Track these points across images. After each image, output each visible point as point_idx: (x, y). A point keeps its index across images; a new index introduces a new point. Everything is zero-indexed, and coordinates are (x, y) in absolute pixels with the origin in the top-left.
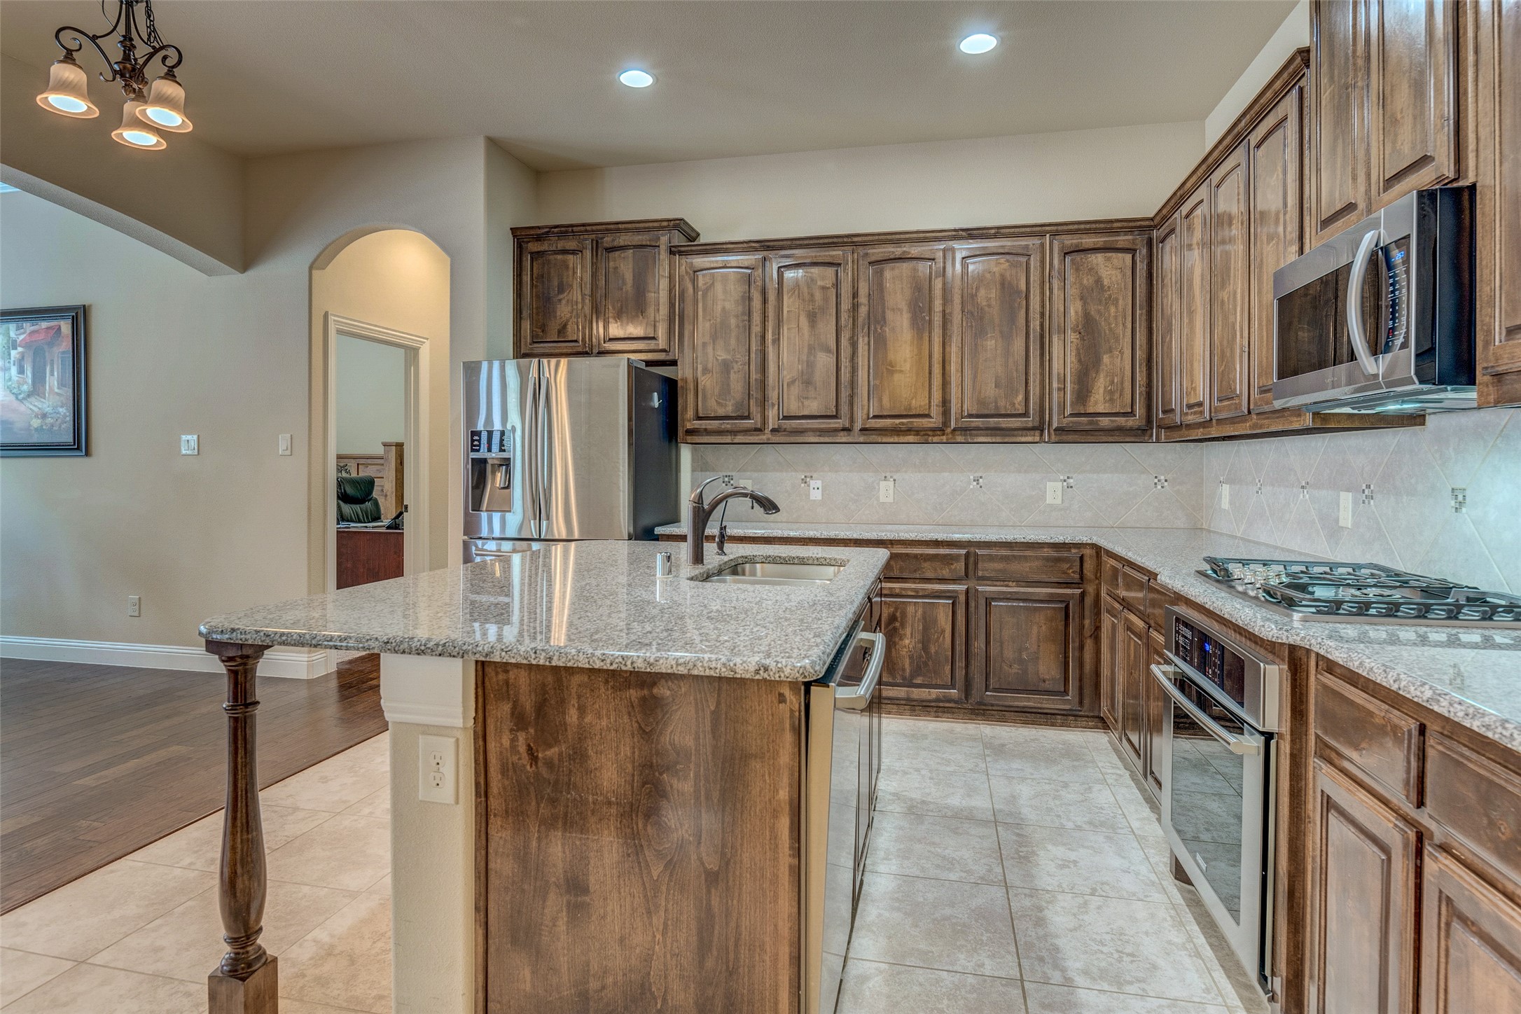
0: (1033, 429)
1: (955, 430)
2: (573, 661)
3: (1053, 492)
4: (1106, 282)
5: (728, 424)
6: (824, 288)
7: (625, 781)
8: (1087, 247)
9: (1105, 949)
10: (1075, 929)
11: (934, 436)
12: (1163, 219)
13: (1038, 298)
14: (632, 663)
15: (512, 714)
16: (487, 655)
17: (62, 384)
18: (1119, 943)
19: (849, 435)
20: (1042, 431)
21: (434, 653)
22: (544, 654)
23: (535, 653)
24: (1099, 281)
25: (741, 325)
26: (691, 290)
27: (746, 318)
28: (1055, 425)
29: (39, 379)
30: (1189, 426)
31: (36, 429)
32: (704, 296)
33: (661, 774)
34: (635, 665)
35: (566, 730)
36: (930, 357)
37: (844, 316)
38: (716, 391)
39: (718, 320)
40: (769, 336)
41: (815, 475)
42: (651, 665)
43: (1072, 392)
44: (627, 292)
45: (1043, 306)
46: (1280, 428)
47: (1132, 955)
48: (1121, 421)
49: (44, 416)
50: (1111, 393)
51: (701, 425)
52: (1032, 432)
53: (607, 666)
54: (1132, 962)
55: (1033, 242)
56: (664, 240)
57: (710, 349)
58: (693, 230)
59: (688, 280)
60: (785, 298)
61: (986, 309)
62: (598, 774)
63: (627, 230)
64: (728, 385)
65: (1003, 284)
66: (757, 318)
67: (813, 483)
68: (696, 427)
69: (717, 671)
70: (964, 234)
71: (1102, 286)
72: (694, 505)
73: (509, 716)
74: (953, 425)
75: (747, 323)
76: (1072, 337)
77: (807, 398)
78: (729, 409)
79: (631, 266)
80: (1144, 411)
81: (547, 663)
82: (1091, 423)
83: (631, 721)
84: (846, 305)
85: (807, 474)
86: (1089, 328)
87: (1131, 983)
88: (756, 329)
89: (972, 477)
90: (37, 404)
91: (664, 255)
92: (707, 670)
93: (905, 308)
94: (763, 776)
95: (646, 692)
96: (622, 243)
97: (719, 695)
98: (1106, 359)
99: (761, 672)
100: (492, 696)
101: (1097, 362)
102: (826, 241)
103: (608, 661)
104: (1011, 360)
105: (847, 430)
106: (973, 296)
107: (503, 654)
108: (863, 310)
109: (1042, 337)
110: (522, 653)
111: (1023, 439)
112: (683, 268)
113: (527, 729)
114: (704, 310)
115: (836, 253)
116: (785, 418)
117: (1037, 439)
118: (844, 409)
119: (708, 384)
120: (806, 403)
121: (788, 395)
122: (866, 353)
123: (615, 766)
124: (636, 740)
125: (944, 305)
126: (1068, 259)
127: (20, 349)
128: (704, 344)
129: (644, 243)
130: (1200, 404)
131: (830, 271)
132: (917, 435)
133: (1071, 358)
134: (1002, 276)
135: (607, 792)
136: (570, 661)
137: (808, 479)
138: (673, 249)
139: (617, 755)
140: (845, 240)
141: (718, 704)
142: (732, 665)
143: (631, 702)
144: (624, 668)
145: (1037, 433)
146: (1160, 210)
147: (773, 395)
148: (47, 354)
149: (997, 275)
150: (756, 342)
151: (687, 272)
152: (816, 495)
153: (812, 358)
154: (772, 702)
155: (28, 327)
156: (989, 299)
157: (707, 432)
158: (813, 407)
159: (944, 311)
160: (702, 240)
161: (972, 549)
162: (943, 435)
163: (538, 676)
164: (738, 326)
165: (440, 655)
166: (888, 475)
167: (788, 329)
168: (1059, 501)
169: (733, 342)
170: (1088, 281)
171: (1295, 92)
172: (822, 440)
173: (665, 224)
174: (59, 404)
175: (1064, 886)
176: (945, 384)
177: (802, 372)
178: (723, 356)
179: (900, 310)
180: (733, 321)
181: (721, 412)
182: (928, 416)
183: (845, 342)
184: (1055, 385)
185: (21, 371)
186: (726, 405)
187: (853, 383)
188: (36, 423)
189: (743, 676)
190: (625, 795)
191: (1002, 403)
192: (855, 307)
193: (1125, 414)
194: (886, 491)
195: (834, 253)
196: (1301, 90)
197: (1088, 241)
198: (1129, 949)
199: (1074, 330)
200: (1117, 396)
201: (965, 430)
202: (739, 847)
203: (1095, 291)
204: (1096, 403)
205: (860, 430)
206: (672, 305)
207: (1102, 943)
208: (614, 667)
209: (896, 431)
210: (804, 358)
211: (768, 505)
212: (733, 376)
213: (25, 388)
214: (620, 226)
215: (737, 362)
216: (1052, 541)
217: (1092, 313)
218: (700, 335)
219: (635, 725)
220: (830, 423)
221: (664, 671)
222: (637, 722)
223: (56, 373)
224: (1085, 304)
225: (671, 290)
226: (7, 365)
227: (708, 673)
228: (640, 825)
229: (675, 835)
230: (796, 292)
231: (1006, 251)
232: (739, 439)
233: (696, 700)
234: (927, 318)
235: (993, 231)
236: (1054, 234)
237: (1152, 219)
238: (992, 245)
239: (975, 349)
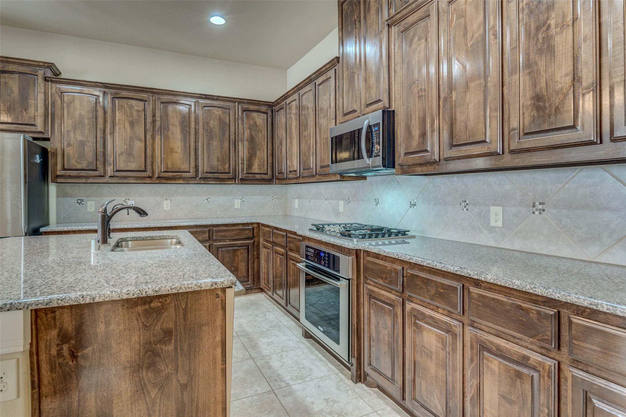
0: (232, 179)
1: (200, 178)
2: (109, 298)
3: (237, 204)
4: (258, 124)
5: (83, 173)
6: (138, 111)
7: (135, 354)
8: (251, 109)
9: (294, 369)
10: (282, 366)
11: (191, 181)
12: (277, 103)
13: (233, 127)
14: (146, 292)
15: (59, 335)
16: (47, 304)
18: (298, 365)
19: (151, 180)
20: (235, 179)
21: (3, 310)
22: (89, 297)
23: (83, 297)
24: (255, 123)
25: (91, 123)
26: (59, 102)
27: (94, 120)
28: (240, 177)
30: (289, 179)
32: (68, 106)
33: (156, 345)
34: (148, 293)
35: (97, 336)
36: (190, 146)
37: (148, 126)
38: (76, 156)
39: (77, 119)
40: (108, 130)
41: (130, 198)
42: (156, 291)
43: (246, 164)
44: (14, 97)
45: (235, 130)
46: (328, 180)
47: (303, 368)
48: (264, 176)
50: (260, 165)
51: (66, 173)
52: (231, 180)
53: (131, 296)
54: (304, 370)
55: (231, 104)
56: (41, 73)
57: (72, 134)
58: (58, 70)
59: (57, 97)
60: (117, 113)
61: (213, 129)
62: (118, 355)
63: (14, 63)
64: (84, 153)
65: (220, 119)
66: (100, 121)
68: (63, 174)
69: (192, 288)
70: (204, 96)
71: (257, 125)
72: (103, 214)
73: (56, 337)
74: (200, 176)
75: (95, 123)
76: (246, 143)
77: (129, 162)
78: (84, 165)
79: (17, 83)
80: (271, 173)
81: (92, 302)
82: (253, 177)
83: (138, 322)
84: (149, 120)
85: (127, 198)
86: (252, 140)
87: (306, 377)
88: (100, 126)
89: (205, 198)
91: (41, 81)
92: (187, 289)
93: (178, 125)
94: (209, 332)
95: (147, 306)
96: (10, 69)
97: (187, 300)
98: (258, 153)
99: (214, 285)
100: (43, 328)
101: (255, 154)
102: (139, 89)
103: (132, 294)
104: (223, 151)
106: (208, 123)
107: (59, 301)
108: (158, 123)
109: (235, 142)
110: (73, 299)
111: (228, 183)
112: (54, 89)
113: (70, 342)
114: (68, 113)
115: (144, 96)
116: (117, 171)
117: (234, 182)
118: (149, 168)
119: (71, 152)
120: (129, 164)
121: (119, 160)
122: (160, 143)
123: (129, 348)
124: (141, 332)
125: (195, 125)
126: (244, 113)
128: (68, 131)
129: (27, 72)
130: (295, 171)
131: (141, 104)
132: (184, 180)
133: (246, 151)
134: (220, 116)
135: (124, 362)
136: (107, 297)
137: (127, 200)
138: (47, 78)
139: (130, 342)
140: (149, 90)
141: (187, 304)
142: (199, 284)
143: (138, 313)
144: (141, 296)
145: (234, 180)
146: (277, 100)
147: (110, 159)
149: (218, 116)
150: (100, 132)
151: (56, 92)
153: (132, 143)
154: (213, 298)
156: (214, 125)
157: (70, 177)
158: (133, 166)
159: (195, 128)
160: (63, 76)
161: (211, 228)
162: (195, 180)
163: (78, 311)
164: (89, 124)
165: (8, 310)
166: (168, 198)
167: (119, 128)
168: (239, 207)
169: (86, 131)
170: (252, 122)
171: (333, 70)
172: (137, 182)
173: (42, 64)
175: (272, 352)
176: (196, 159)
177: (127, 150)
178: (80, 138)
179: (176, 125)
180: (86, 121)
181: (79, 167)
182: (189, 172)
183: (149, 137)
184: (240, 162)
186: (82, 163)
187: (153, 156)
189: (205, 289)
190: (135, 361)
191: (220, 168)
192: (154, 122)
193: (265, 174)
194: (166, 205)
195: (143, 95)
196: (335, 70)
197: (252, 107)
198: (301, 366)
199: (247, 141)
200: (262, 167)
201: (204, 178)
202: (197, 368)
203: (254, 127)
204: (255, 169)
205: (157, 178)
206: (46, 108)
207: (292, 367)
208: (135, 296)
209: (174, 178)
210: (128, 143)
211: (141, 212)
212: (86, 148)
214: (9, 60)
215: (89, 142)
216: (243, 222)
217: (253, 135)
218: (65, 126)
219: (141, 324)
220: (142, 174)
221: (164, 293)
222: (142, 322)
224: (251, 131)
225: (46, 100)
227: (188, 290)
228: (144, 373)
229: (164, 373)
230: (123, 111)
231: (221, 106)
232: (90, 180)
233: (175, 305)
234: (188, 130)
235: (216, 97)
236: (239, 103)
237: (273, 103)
238: (215, 103)
239: (209, 145)
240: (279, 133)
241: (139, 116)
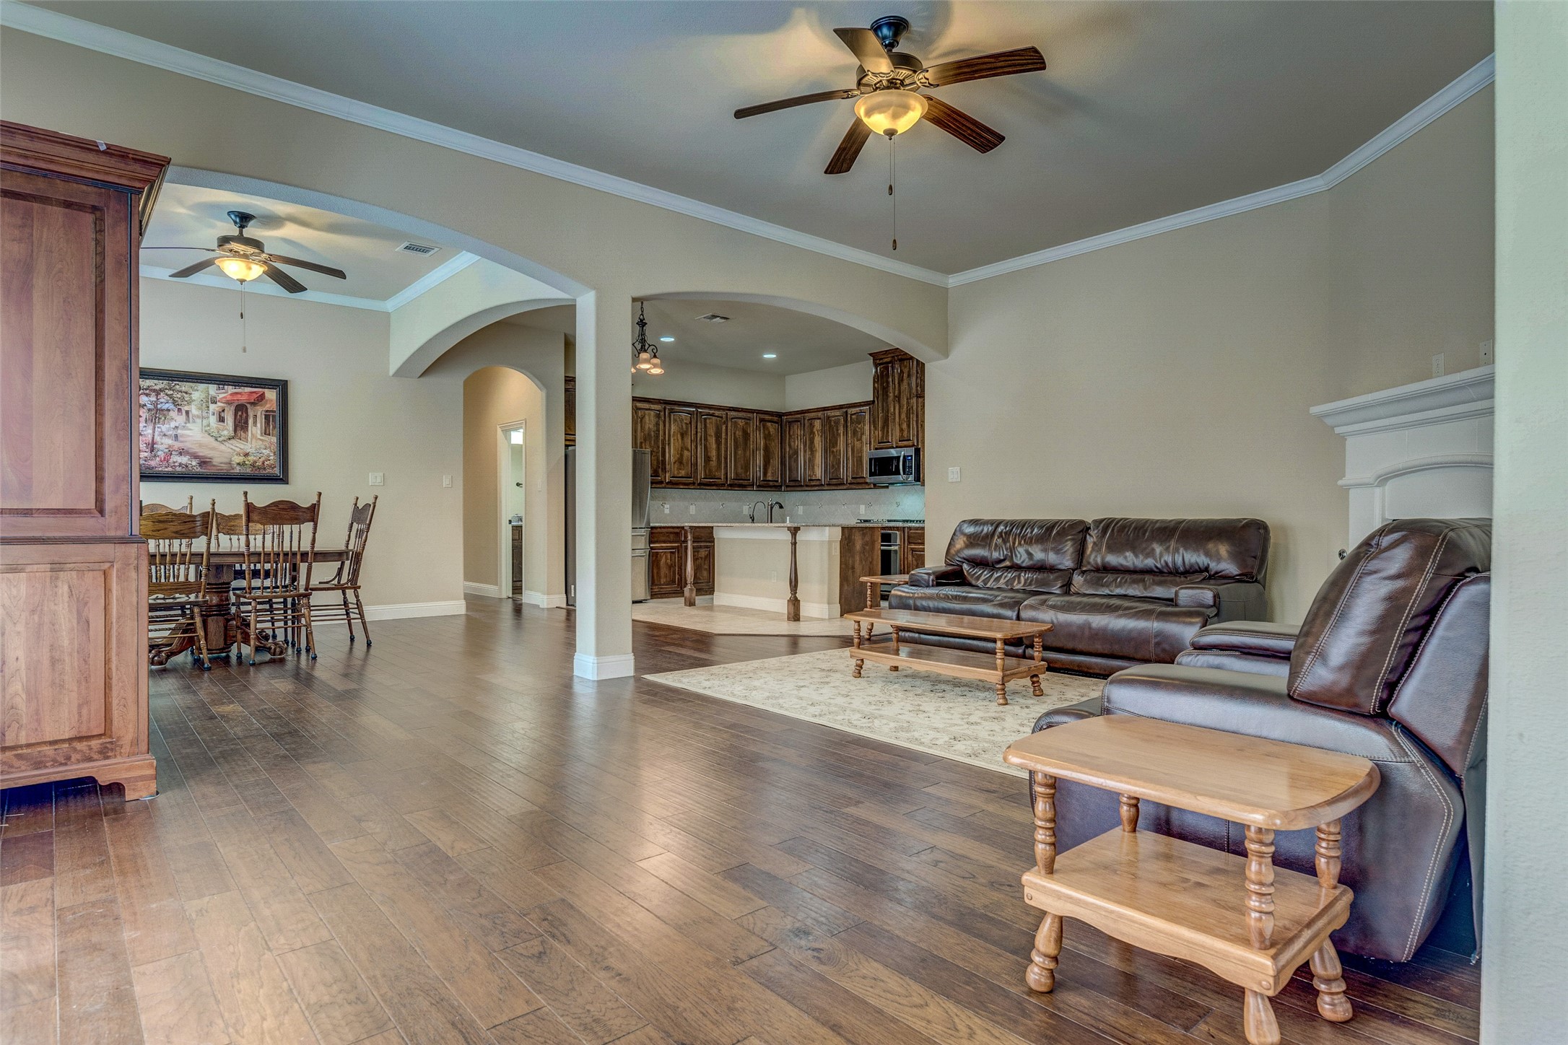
1: (727, 485)
6: (686, 423)
8: (766, 420)
11: (722, 487)
12: (789, 417)
13: (753, 436)
17: (266, 433)
19: (695, 486)
20: (753, 486)
24: (769, 432)
27: (657, 432)
28: (758, 484)
29: (241, 426)
30: (808, 486)
31: (239, 464)
36: (721, 455)
37: (692, 436)
39: (646, 432)
40: (666, 441)
43: (762, 472)
45: (754, 440)
48: (776, 483)
49: (246, 455)
50: (772, 473)
52: (751, 487)
55: (752, 416)
57: (643, 445)
60: (672, 426)
61: (738, 438)
65: (743, 430)
66: (661, 433)
67: (666, 506)
70: (732, 409)
71: (770, 434)
74: (727, 483)
75: (658, 435)
76: (762, 452)
77: (680, 469)
80: (781, 480)
82: (767, 484)
84: (694, 431)
86: (766, 449)
88: (661, 438)
89: (721, 504)
90: (238, 445)
93: (713, 435)
98: (771, 461)
101: (769, 462)
102: (689, 404)
104: (745, 459)
105: (694, 484)
106: (735, 433)
108: (699, 434)
109: (754, 451)
111: (749, 489)
114: (641, 427)
116: (672, 477)
117: (753, 489)
118: (693, 475)
120: (680, 471)
121: (673, 467)
122: (700, 452)
125: (725, 435)
126: (761, 423)
127: (219, 404)
128: (641, 443)
130: (818, 480)
131: (688, 417)
132: (717, 486)
133: (762, 460)
134: (743, 427)
137: (664, 504)
140: (695, 405)
146: (791, 414)
147: (667, 467)
148: (249, 410)
149: (741, 426)
150: (662, 443)
152: (667, 511)
153: (682, 452)
155: (230, 389)
156: (739, 435)
158: (683, 473)
159: (726, 438)
162: (724, 487)
164: (654, 436)
167: (674, 439)
169: (652, 442)
170: (766, 432)
171: (868, 407)
172: (685, 487)
174: (263, 446)
176: (726, 466)
177: (678, 458)
178: (648, 448)
180: (652, 433)
182: (719, 479)
183: (693, 447)
184: (758, 469)
185: (222, 420)
187: (696, 464)
188: (237, 459)
191: (742, 475)
192: (697, 433)
194: (692, 510)
195: (690, 409)
197: (767, 417)
199: (763, 449)
200: (774, 474)
201: (731, 485)
203: (767, 436)
204: (769, 477)
205: (699, 484)
209: (710, 484)
210: (679, 452)
212: (652, 457)
213: (225, 433)
217: (767, 444)
220: (688, 480)
223: (259, 425)
224: (766, 440)
226: (205, 414)
230: (677, 423)
231: (744, 418)
234: (721, 440)
235: (741, 410)
236: (757, 414)
237: (784, 416)
238: (740, 414)
239: (735, 453)
240: (792, 444)
241: (687, 428)
